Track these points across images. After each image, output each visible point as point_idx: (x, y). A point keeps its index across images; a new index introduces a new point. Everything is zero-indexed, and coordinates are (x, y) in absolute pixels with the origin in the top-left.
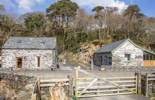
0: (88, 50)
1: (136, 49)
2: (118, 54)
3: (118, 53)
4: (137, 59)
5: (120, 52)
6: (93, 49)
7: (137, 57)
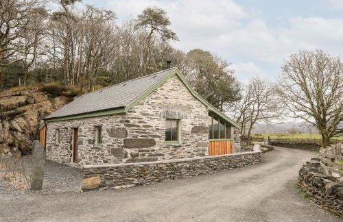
0: (25, 111)
1: (194, 103)
2: (145, 118)
3: (145, 115)
4: (196, 136)
5: (151, 112)
6: (43, 109)
7: (196, 130)
